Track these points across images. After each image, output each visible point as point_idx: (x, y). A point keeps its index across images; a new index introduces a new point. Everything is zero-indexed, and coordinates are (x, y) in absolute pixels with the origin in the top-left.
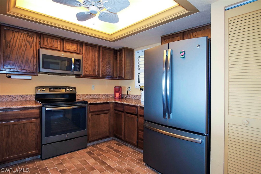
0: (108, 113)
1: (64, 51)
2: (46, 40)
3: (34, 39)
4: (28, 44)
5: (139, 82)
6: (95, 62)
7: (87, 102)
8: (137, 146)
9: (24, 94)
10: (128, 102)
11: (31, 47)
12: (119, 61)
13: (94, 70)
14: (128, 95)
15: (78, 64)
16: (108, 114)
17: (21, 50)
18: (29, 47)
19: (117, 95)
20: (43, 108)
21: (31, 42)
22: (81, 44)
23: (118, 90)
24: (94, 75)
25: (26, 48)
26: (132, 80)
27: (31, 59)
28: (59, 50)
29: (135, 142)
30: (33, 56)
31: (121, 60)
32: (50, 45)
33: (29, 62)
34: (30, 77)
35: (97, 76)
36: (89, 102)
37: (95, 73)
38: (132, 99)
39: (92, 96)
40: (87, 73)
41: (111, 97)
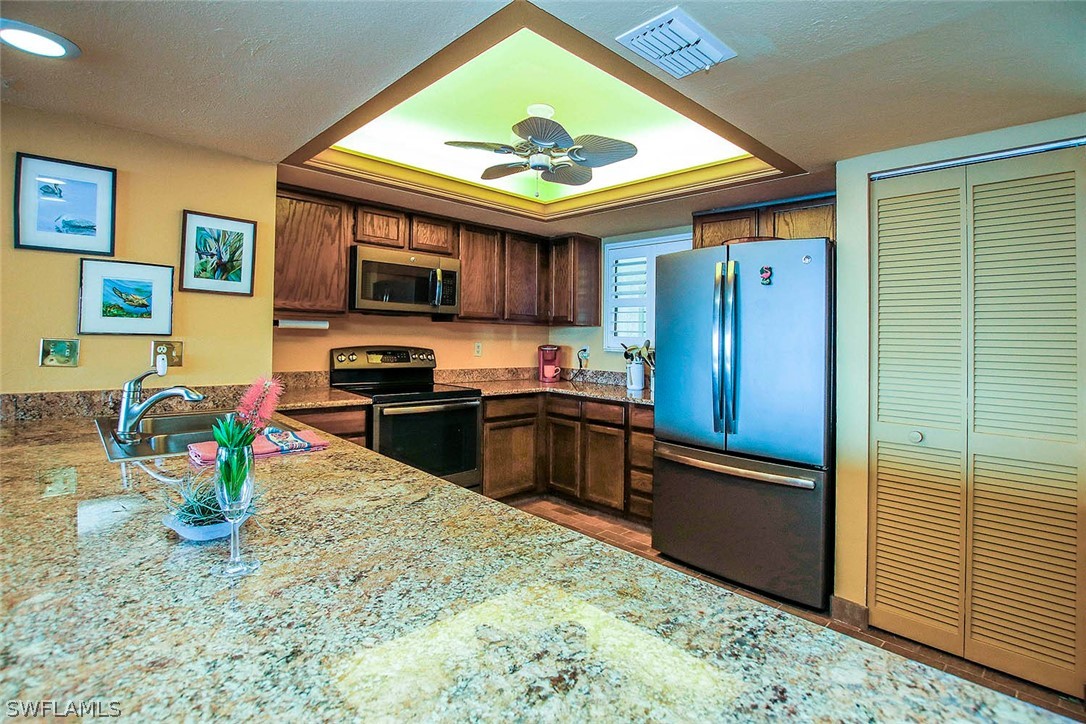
0: (531, 424)
1: (411, 249)
2: (369, 219)
3: (340, 221)
4: (326, 234)
5: (616, 334)
6: (490, 276)
7: (478, 392)
8: (624, 514)
9: (302, 370)
10: (581, 390)
11: (333, 241)
12: (557, 271)
13: (489, 300)
14: (581, 372)
15: (450, 286)
16: (532, 427)
17: (309, 251)
18: (330, 241)
19: (549, 371)
20: (377, 408)
21: (334, 227)
22: (455, 225)
23: (551, 355)
24: (488, 315)
25: (322, 244)
26: (594, 328)
27: (334, 273)
28: (402, 248)
29: (618, 502)
30: (338, 265)
31: (561, 270)
32: (378, 234)
33: (329, 283)
34: (325, 325)
35: (498, 316)
36: (485, 393)
37: (491, 309)
38: (593, 383)
39: (475, 374)
40: (471, 309)
41: (527, 376)
